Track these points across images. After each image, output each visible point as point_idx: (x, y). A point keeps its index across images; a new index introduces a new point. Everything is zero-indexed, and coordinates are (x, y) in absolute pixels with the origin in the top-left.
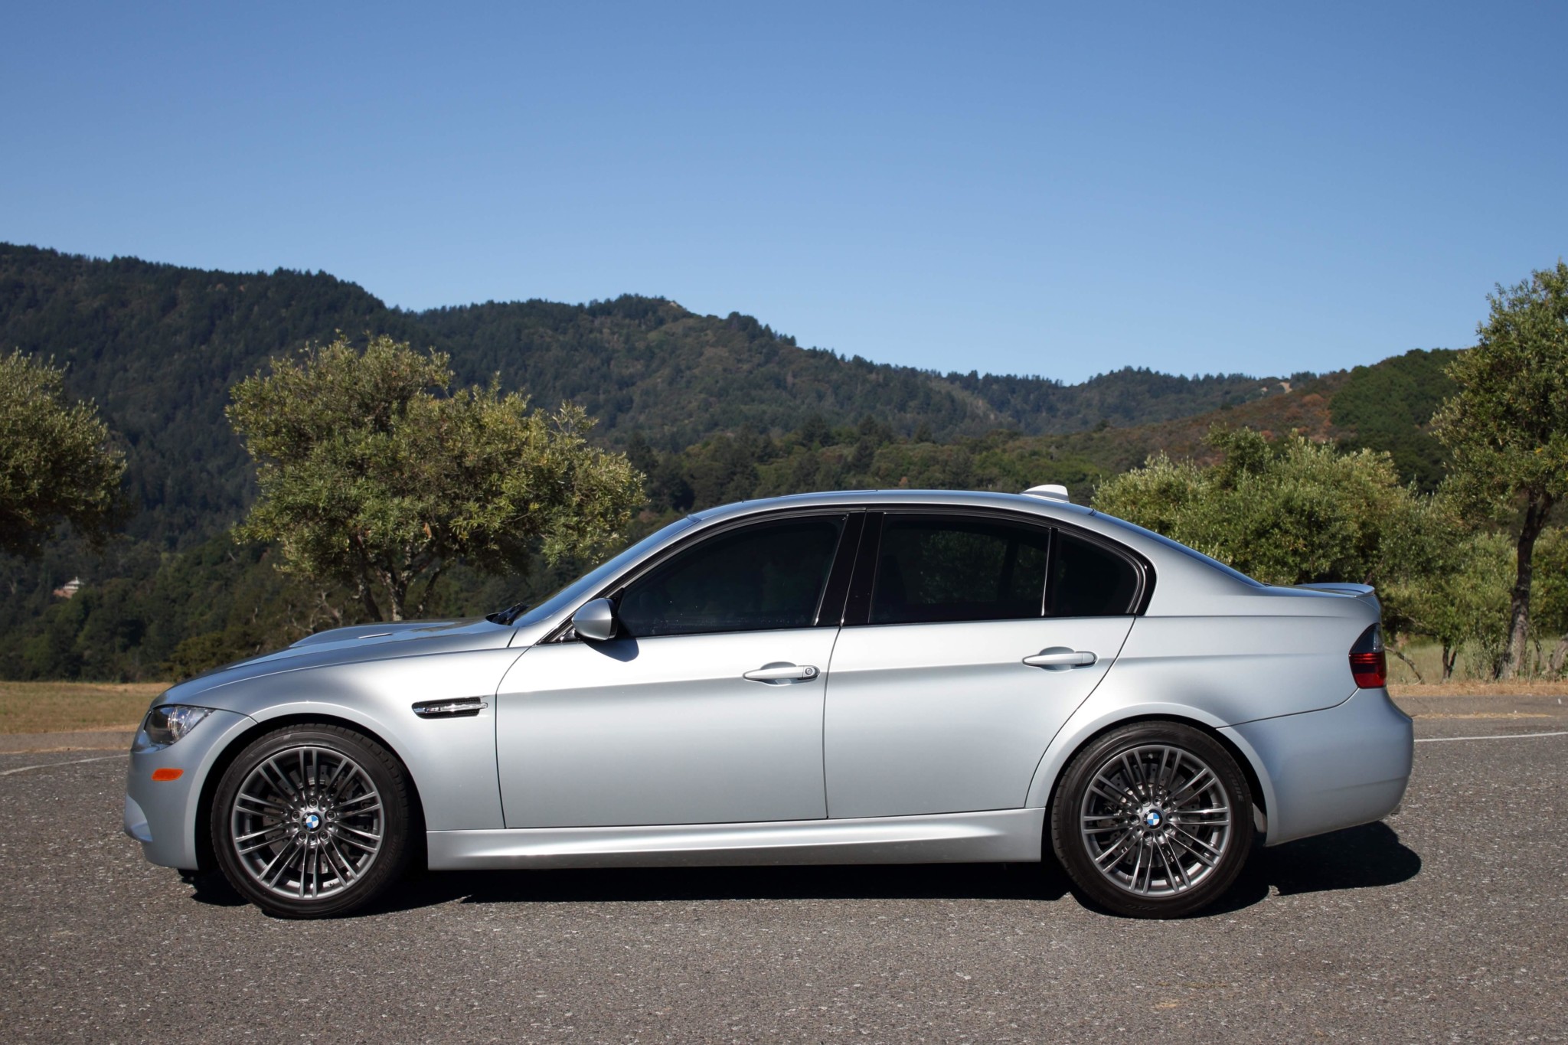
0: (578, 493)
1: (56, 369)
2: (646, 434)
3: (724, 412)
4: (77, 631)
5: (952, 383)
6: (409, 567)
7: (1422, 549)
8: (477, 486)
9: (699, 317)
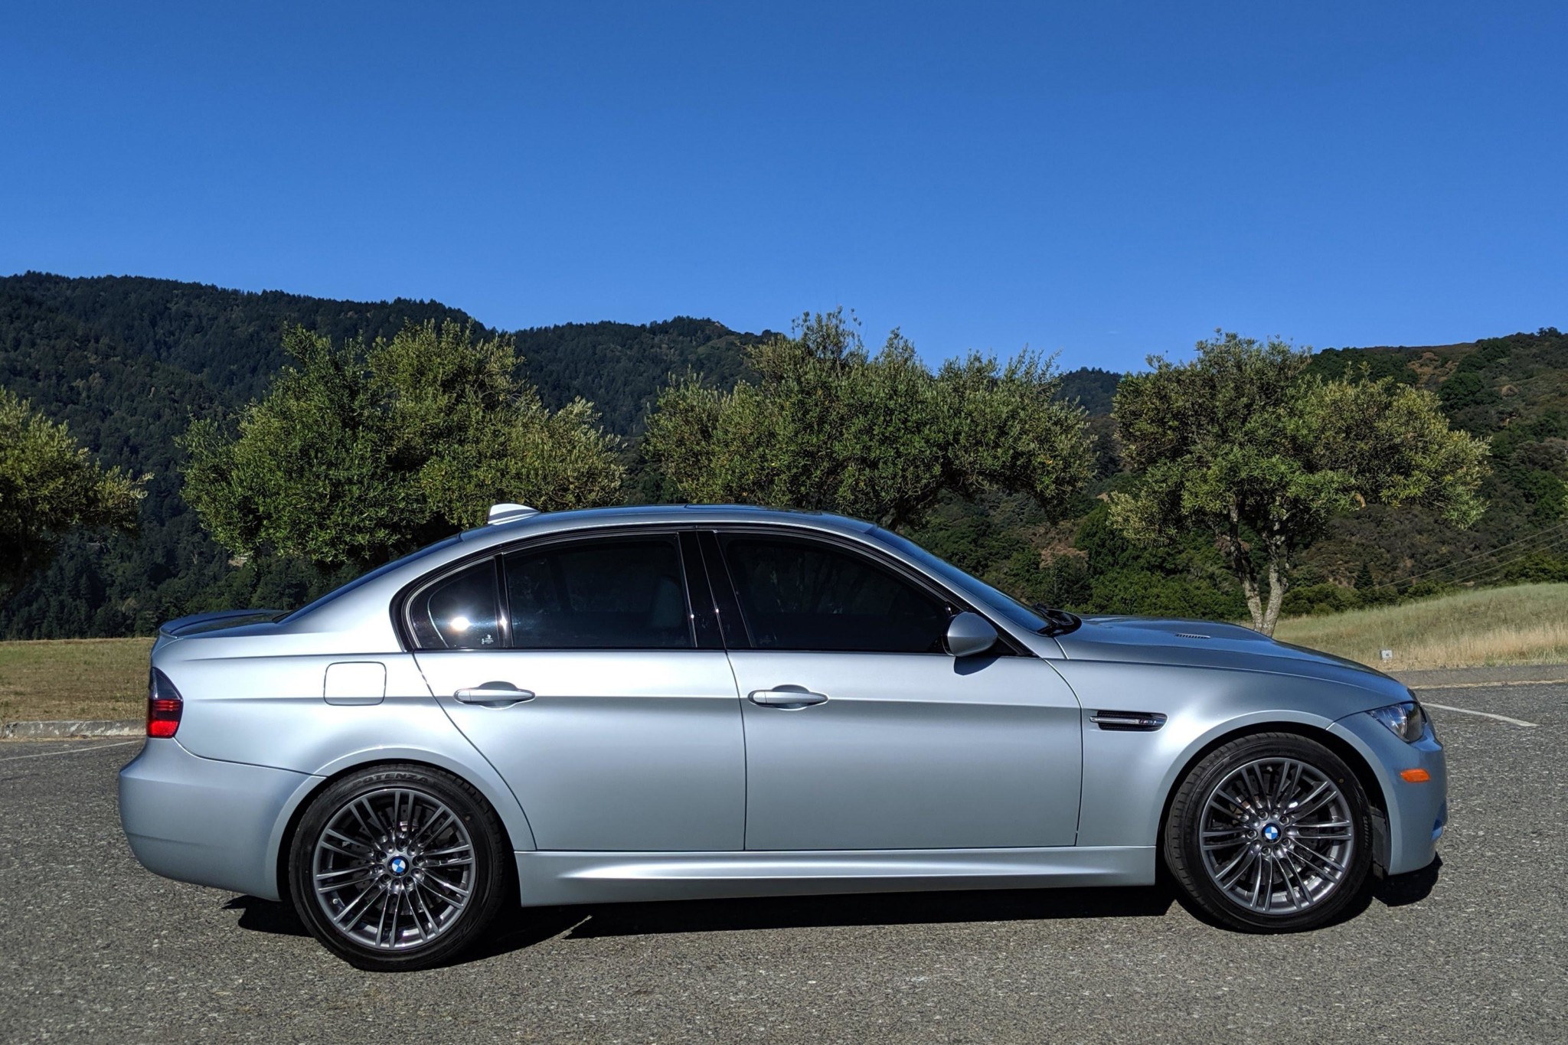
9: (739, 334)
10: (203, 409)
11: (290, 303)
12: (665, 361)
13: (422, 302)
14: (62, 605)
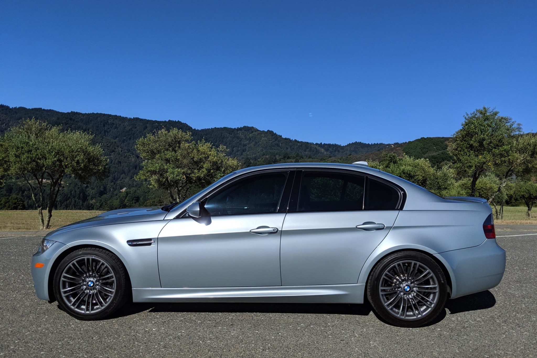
0: (224, 168)
1: (91, 136)
2: (249, 157)
3: (266, 152)
4: (125, 199)
5: (316, 145)
6: (181, 187)
7: (438, 183)
8: (198, 166)
9: (261, 131)
10: (115, 149)
11: (140, 121)
12: (241, 138)
13: (176, 121)
14: (75, 201)
